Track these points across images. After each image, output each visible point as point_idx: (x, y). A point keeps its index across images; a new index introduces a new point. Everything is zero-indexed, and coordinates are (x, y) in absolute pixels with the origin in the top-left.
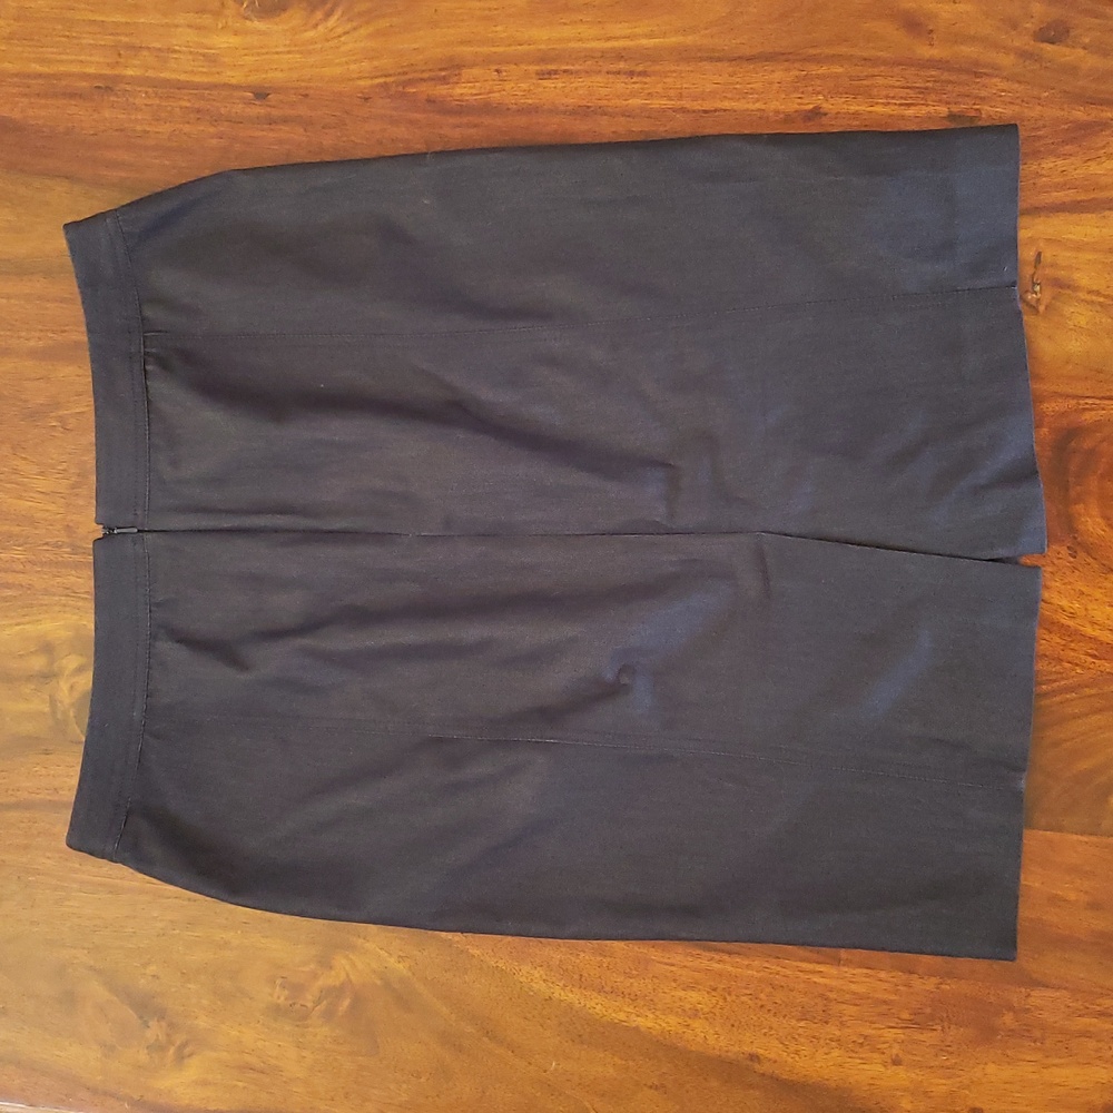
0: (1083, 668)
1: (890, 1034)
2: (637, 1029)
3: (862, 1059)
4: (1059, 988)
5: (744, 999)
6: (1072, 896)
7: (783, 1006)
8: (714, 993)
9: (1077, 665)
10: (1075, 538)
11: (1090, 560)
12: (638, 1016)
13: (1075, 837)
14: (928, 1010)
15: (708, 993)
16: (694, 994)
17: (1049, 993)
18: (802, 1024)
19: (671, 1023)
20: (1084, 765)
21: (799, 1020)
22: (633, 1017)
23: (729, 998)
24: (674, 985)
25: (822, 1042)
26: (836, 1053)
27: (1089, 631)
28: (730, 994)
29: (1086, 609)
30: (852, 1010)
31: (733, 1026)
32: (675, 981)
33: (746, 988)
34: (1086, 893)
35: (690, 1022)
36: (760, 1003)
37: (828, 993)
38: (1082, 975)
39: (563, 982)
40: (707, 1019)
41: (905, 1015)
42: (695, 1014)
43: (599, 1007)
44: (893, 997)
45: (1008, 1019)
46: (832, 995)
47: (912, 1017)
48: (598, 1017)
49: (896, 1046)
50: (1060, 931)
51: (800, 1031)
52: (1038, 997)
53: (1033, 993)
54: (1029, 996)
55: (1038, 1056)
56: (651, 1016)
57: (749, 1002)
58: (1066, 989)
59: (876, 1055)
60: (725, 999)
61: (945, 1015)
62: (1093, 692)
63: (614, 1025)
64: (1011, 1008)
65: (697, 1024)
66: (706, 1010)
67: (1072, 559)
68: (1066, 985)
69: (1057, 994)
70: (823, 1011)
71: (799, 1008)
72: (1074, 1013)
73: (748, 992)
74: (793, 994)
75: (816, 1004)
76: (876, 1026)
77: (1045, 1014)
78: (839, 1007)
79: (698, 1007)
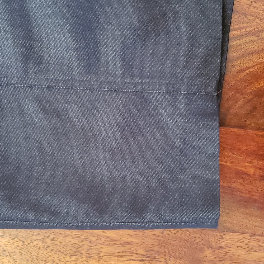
4: (242, 233)
5: (36, 242)
6: (252, 171)
7: (61, 247)
8: (16, 239)
9: (257, 17)
13: (254, 132)
14: (156, 248)
15: (13, 239)
17: (235, 236)
18: (73, 259)
21: (71, 256)
23: (26, 243)
30: (105, 249)
33: (38, 235)
34: (260, 169)
37: (91, 238)
38: (257, 224)
40: (11, 256)
41: (141, 252)
44: (133, 240)
45: (208, 253)
46: (94, 240)
47: (145, 253)
50: (242, 194)
52: (229, 239)
53: (224, 236)
54: (222, 238)
57: (39, 245)
58: (247, 233)
60: (23, 243)
61: (167, 251)
64: (210, 247)
66: (11, 250)
68: (246, 230)
69: (241, 237)
70: (88, 250)
71: (72, 248)
72: (251, 249)
73: (39, 238)
74: (67, 239)
75: (83, 245)
76: (122, 259)
77: (233, 250)
78: (99, 247)
79: (6, 248)
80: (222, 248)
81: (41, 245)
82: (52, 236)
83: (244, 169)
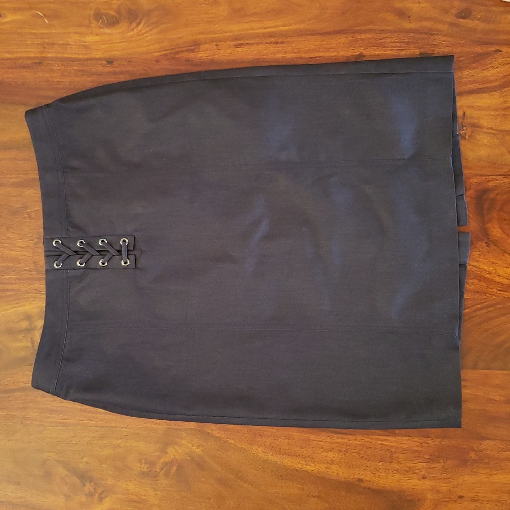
0: (496, 296)
1: (420, 465)
2: (307, 472)
3: (408, 477)
4: (494, 440)
5: (354, 454)
6: (497, 398)
7: (372, 456)
8: (340, 453)
9: (493, 295)
10: (488, 238)
11: (496, 248)
12: (307, 465)
13: (498, 371)
14: (436, 454)
15: (338, 453)
16: (331, 453)
17: (489, 442)
18: (380, 464)
19: (322, 468)
20: (500, 339)
21: (380, 462)
22: (305, 466)
23: (347, 455)
24: (322, 450)
25: (390, 471)
26: (397, 476)
27: (497, 279)
28: (347, 453)
29: (496, 270)
30: (401, 456)
31: (349, 466)
32: (322, 448)
34: (504, 396)
35: (331, 466)
36: (361, 455)
37: (391, 449)
38: (504, 433)
39: (272, 452)
40: (338, 464)
41: (426, 457)
42: (333, 462)
43: (289, 462)
44: (420, 449)
45: (473, 455)
46: (393, 450)
47: (430, 457)
48: (289, 467)
49: (424, 470)
50: (493, 414)
51: (381, 467)
52: (486, 444)
53: (482, 443)
54: (481, 444)
55: (487, 471)
56: (313, 465)
57: (356, 455)
59: (415, 475)
60: (345, 455)
61: (444, 455)
62: (500, 306)
63: (295, 470)
64: (473, 450)
65: (334, 467)
66: (338, 461)
67: (488, 248)
68: (497, 438)
69: (493, 443)
70: (390, 457)
71: (379, 457)
72: (501, 450)
73: (356, 451)
74: (376, 450)
75: (386, 455)
76: (414, 462)
77: (489, 452)
78: (397, 455)
79: (334, 459)
80: (481, 451)
81: (357, 456)
82: (364, 450)
83: (492, 397)
